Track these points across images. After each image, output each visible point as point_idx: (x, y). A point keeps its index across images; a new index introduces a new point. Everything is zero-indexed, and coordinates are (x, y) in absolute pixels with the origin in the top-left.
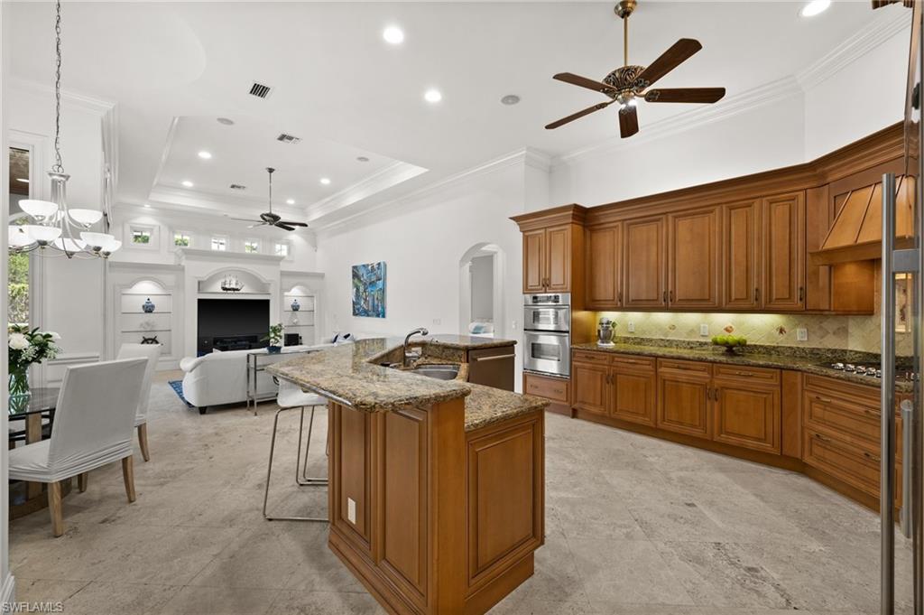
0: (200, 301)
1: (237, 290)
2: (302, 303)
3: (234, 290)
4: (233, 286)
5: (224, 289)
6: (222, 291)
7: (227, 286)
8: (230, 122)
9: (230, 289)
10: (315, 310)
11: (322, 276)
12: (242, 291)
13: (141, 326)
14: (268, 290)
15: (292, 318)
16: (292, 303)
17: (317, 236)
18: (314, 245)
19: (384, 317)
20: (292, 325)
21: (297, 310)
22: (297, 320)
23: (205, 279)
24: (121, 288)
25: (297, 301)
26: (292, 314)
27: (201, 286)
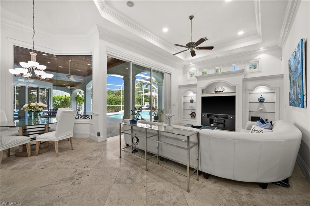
0: (203, 98)
3: (220, 92)
4: (220, 90)
5: (216, 92)
6: (214, 93)
7: (217, 90)
9: (217, 92)
10: (275, 102)
11: (282, 76)
12: (223, 92)
13: (190, 107)
14: (235, 90)
15: (259, 107)
16: (259, 97)
17: (282, 49)
18: (280, 57)
19: (304, 107)
20: (259, 111)
21: (262, 102)
22: (262, 108)
23: (204, 88)
24: (183, 94)
25: (262, 96)
26: (260, 104)
27: (204, 91)
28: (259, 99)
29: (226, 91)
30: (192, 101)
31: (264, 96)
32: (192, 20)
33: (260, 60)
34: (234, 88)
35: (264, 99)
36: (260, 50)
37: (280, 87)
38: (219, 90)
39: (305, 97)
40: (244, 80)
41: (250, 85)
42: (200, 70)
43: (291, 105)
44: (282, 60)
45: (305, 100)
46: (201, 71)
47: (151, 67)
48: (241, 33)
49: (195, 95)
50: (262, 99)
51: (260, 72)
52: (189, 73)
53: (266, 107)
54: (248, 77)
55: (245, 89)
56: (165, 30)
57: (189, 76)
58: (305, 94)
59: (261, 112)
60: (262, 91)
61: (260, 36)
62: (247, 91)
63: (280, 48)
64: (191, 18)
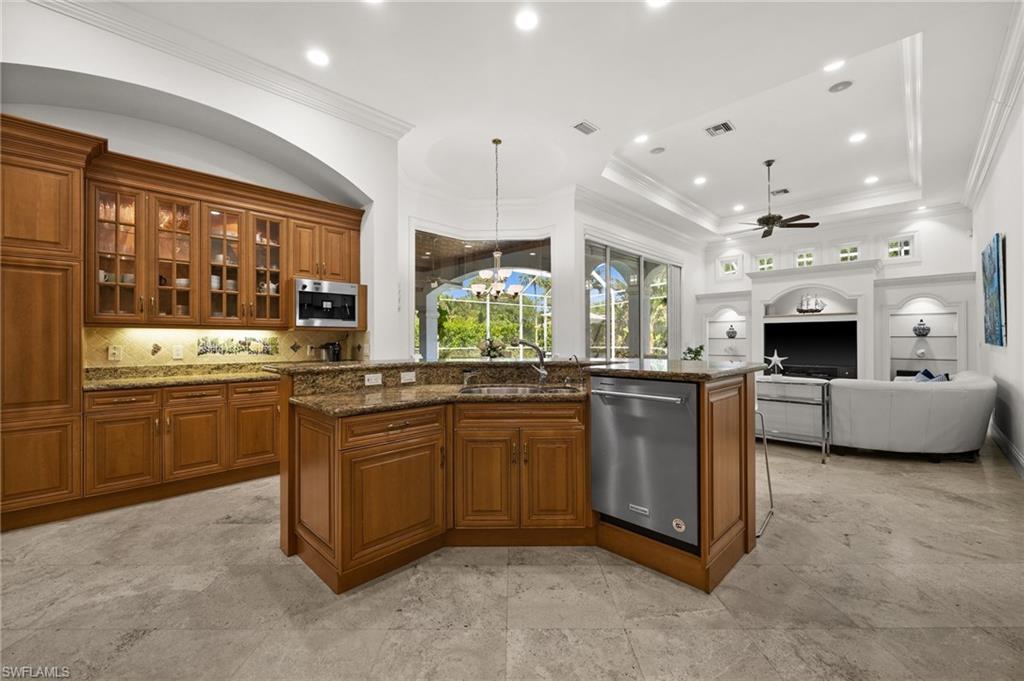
0: (768, 327)
1: (817, 311)
2: (936, 325)
3: (812, 311)
4: (812, 306)
5: (801, 311)
6: (798, 313)
7: (804, 308)
8: (662, 149)
9: (807, 311)
10: (957, 334)
11: (972, 277)
12: (822, 312)
13: (726, 350)
14: (856, 308)
15: (916, 347)
16: (915, 323)
17: (971, 211)
18: (968, 228)
19: (1002, 345)
20: (916, 357)
21: (925, 335)
22: (922, 351)
23: (770, 302)
24: (706, 317)
25: (924, 322)
26: (918, 341)
27: (771, 310)
28: (915, 330)
29: (831, 311)
30: (732, 335)
31: (928, 323)
32: (771, 167)
33: (916, 234)
34: (853, 303)
35: (929, 330)
36: (916, 213)
37: (967, 303)
38: (810, 308)
39: (1004, 329)
40: (879, 285)
41: (892, 295)
42: (753, 255)
43: (987, 341)
44: (971, 236)
45: (1004, 333)
46: (756, 258)
47: (640, 254)
48: (872, 180)
49: (743, 318)
50: (924, 329)
51: (919, 263)
52: (722, 262)
53: (935, 347)
54: (887, 277)
55: (880, 306)
56: (700, 181)
57: (721, 269)
58: (1003, 324)
59: (921, 358)
60: (922, 309)
61: (917, 184)
62: (885, 310)
63: (966, 208)
64: (769, 163)
